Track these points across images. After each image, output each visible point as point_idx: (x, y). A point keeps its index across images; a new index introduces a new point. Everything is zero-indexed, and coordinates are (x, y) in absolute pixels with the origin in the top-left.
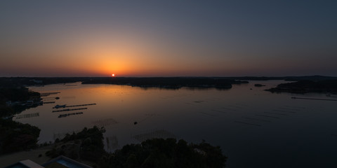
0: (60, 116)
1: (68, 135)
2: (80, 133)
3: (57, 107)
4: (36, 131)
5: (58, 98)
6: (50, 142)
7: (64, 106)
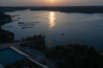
0: (22, 28)
1: (27, 37)
2: (33, 37)
3: (20, 23)
4: (12, 34)
5: (19, 18)
6: (20, 40)
7: (23, 23)
